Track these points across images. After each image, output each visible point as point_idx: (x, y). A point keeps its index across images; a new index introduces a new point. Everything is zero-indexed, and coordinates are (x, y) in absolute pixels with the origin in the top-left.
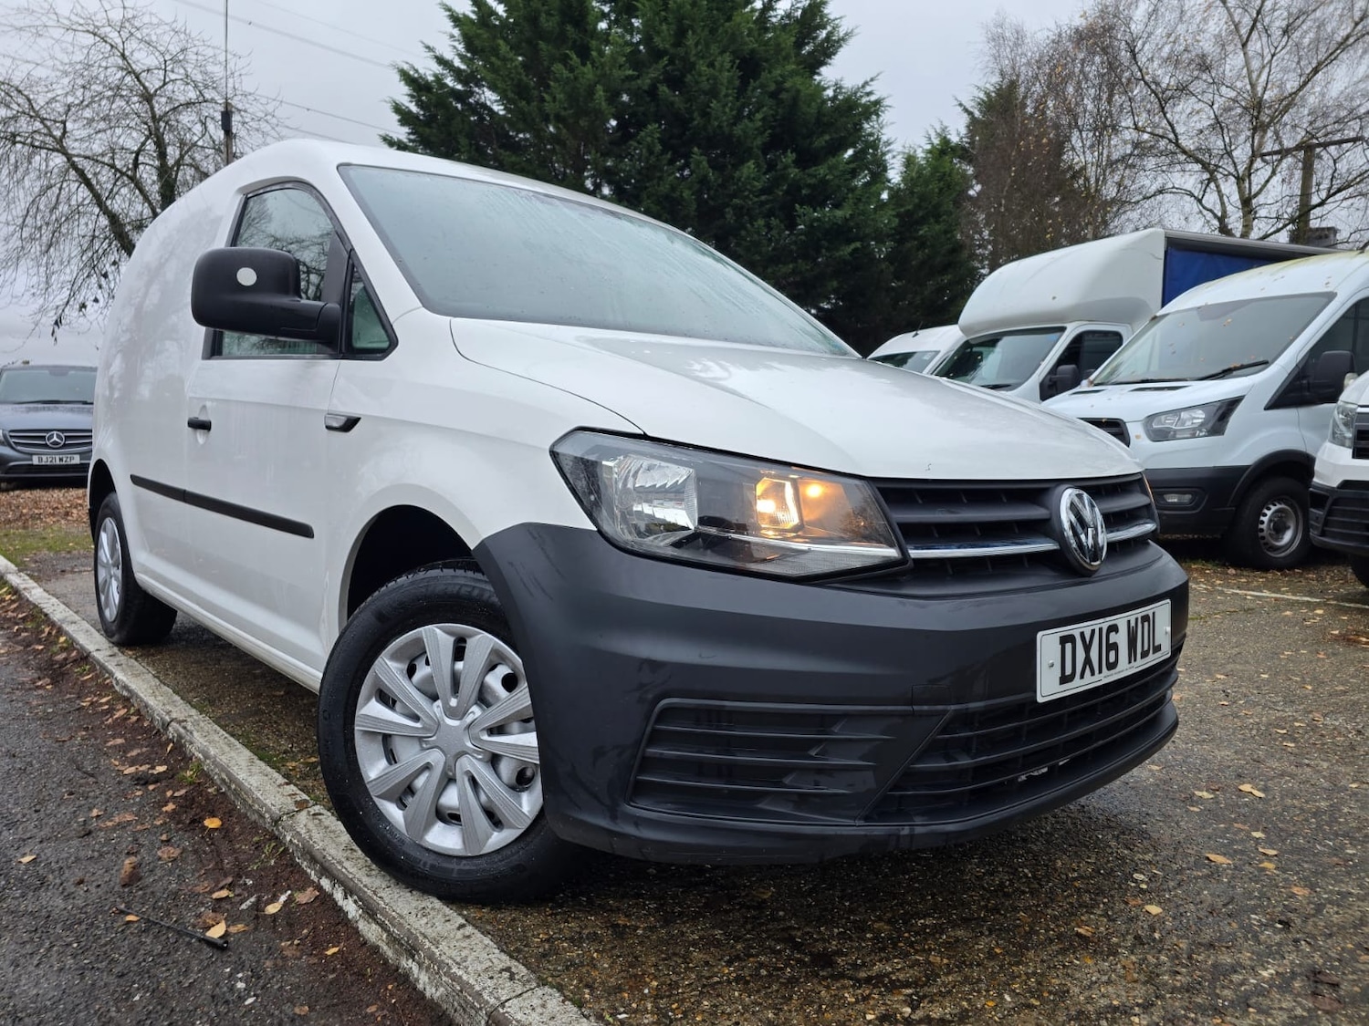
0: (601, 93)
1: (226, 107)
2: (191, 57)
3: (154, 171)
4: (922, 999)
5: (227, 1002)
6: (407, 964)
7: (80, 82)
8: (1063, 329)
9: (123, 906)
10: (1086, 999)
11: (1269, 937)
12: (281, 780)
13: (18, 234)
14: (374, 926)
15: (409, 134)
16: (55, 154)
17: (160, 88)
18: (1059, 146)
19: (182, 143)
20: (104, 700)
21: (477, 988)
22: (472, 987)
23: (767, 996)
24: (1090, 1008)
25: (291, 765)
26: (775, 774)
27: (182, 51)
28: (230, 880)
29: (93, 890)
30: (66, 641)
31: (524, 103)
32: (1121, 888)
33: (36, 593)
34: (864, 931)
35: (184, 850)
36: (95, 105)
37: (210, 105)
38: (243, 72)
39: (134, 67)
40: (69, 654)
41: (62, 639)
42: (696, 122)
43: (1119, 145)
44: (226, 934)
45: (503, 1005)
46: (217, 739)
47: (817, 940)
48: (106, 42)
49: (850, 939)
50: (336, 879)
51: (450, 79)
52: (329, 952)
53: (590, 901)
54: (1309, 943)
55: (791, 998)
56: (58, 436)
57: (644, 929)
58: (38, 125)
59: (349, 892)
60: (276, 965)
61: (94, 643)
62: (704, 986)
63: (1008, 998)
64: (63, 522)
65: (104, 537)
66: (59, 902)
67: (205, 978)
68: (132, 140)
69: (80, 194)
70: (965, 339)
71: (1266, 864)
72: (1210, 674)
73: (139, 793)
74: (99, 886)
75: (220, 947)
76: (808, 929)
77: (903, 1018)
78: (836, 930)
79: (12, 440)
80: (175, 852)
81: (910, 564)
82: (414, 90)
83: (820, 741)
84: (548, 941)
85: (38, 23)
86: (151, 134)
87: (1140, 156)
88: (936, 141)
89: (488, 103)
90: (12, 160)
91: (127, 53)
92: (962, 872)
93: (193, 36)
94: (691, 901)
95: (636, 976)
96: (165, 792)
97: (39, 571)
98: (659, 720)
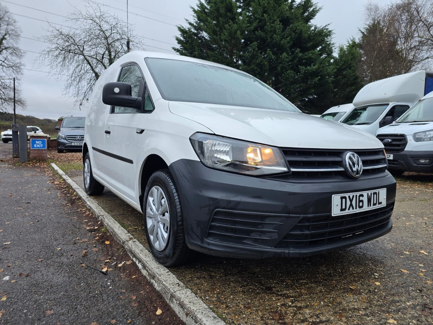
0: (239, 33)
1: (128, 40)
2: (119, 26)
3: (108, 60)
4: (295, 301)
5: (105, 287)
6: (153, 281)
7: (88, 34)
8: (388, 104)
9: (82, 262)
10: (347, 305)
11: (414, 294)
12: (127, 232)
13: (70, 79)
14: (145, 271)
15: (181, 46)
16: (81, 55)
17: (110, 35)
18: (395, 43)
19: (116, 51)
20: (84, 210)
21: (169, 287)
22: (168, 287)
23: (250, 296)
24: (347, 308)
25: (130, 228)
26: (248, 232)
27: (116, 24)
28: (110, 257)
29: (74, 257)
30: (76, 194)
31: (215, 36)
32: (369, 277)
33: (69, 181)
34: (284, 282)
35: (99, 249)
36: (92, 41)
37: (124, 40)
38: (133, 30)
39: (103, 29)
40: (76, 197)
41: (75, 193)
42: (269, 41)
43: (414, 42)
44: (107, 271)
45: (175, 292)
46: (111, 220)
47: (268, 283)
48: (95, 22)
49: (279, 284)
50: (137, 258)
51: (193, 29)
52: (133, 277)
53: (205, 269)
54: (427, 297)
55: (257, 297)
56: (79, 137)
57: (219, 277)
58: (76, 47)
59: (140, 261)
60: (119, 279)
61: (83, 194)
62: (232, 292)
63: (322, 303)
64: (79, 162)
65: (86, 164)
66: (66, 260)
67: (100, 281)
68: (101, 51)
69: (87, 67)
70: (355, 108)
71: (421, 274)
72: (422, 217)
73: (90, 234)
74: (76, 257)
75: (105, 274)
76: (267, 280)
77: (289, 305)
78: (275, 281)
79: (67, 138)
80: (97, 249)
81: (291, 173)
82: (182, 33)
83: (262, 223)
84: (191, 277)
85: (77, 17)
86: (107, 49)
87: (422, 46)
88: (351, 43)
89: (204, 36)
90: (69, 57)
91: (101, 25)
92: (319, 269)
93: (119, 19)
94: (234, 271)
95: (213, 288)
96: (96, 234)
97: (71, 175)
98: (215, 215)
